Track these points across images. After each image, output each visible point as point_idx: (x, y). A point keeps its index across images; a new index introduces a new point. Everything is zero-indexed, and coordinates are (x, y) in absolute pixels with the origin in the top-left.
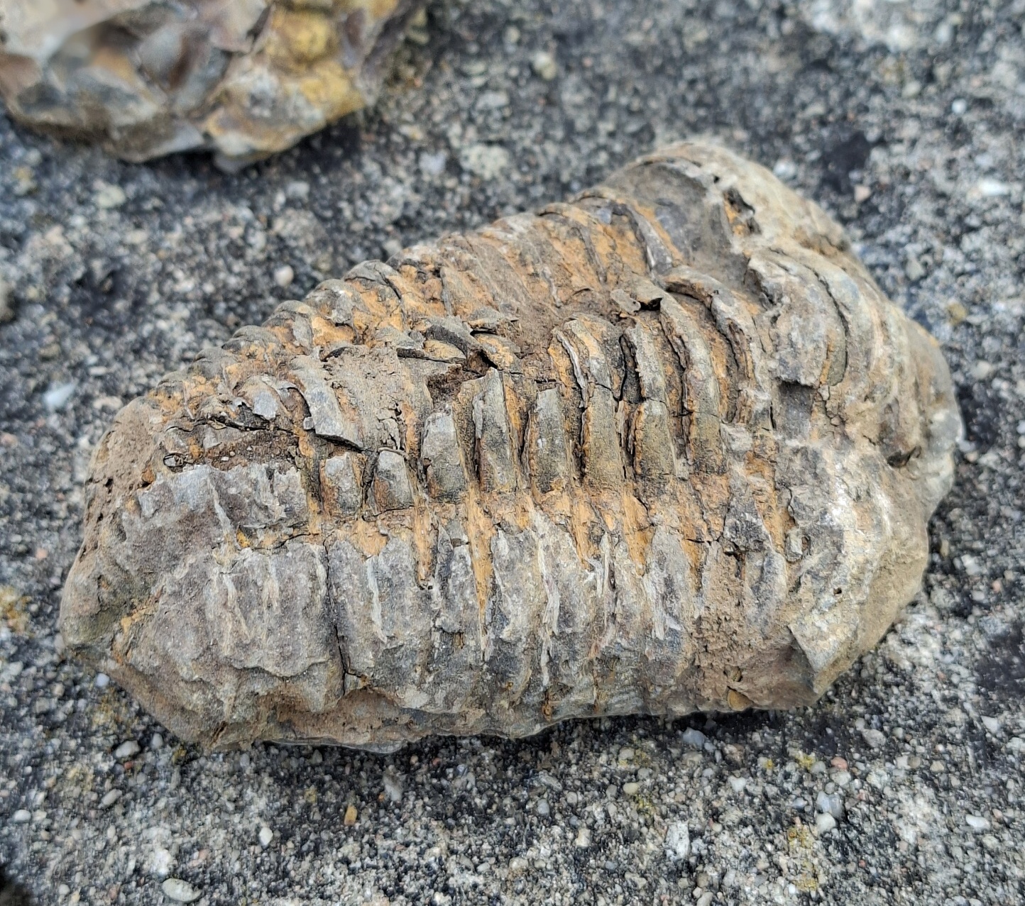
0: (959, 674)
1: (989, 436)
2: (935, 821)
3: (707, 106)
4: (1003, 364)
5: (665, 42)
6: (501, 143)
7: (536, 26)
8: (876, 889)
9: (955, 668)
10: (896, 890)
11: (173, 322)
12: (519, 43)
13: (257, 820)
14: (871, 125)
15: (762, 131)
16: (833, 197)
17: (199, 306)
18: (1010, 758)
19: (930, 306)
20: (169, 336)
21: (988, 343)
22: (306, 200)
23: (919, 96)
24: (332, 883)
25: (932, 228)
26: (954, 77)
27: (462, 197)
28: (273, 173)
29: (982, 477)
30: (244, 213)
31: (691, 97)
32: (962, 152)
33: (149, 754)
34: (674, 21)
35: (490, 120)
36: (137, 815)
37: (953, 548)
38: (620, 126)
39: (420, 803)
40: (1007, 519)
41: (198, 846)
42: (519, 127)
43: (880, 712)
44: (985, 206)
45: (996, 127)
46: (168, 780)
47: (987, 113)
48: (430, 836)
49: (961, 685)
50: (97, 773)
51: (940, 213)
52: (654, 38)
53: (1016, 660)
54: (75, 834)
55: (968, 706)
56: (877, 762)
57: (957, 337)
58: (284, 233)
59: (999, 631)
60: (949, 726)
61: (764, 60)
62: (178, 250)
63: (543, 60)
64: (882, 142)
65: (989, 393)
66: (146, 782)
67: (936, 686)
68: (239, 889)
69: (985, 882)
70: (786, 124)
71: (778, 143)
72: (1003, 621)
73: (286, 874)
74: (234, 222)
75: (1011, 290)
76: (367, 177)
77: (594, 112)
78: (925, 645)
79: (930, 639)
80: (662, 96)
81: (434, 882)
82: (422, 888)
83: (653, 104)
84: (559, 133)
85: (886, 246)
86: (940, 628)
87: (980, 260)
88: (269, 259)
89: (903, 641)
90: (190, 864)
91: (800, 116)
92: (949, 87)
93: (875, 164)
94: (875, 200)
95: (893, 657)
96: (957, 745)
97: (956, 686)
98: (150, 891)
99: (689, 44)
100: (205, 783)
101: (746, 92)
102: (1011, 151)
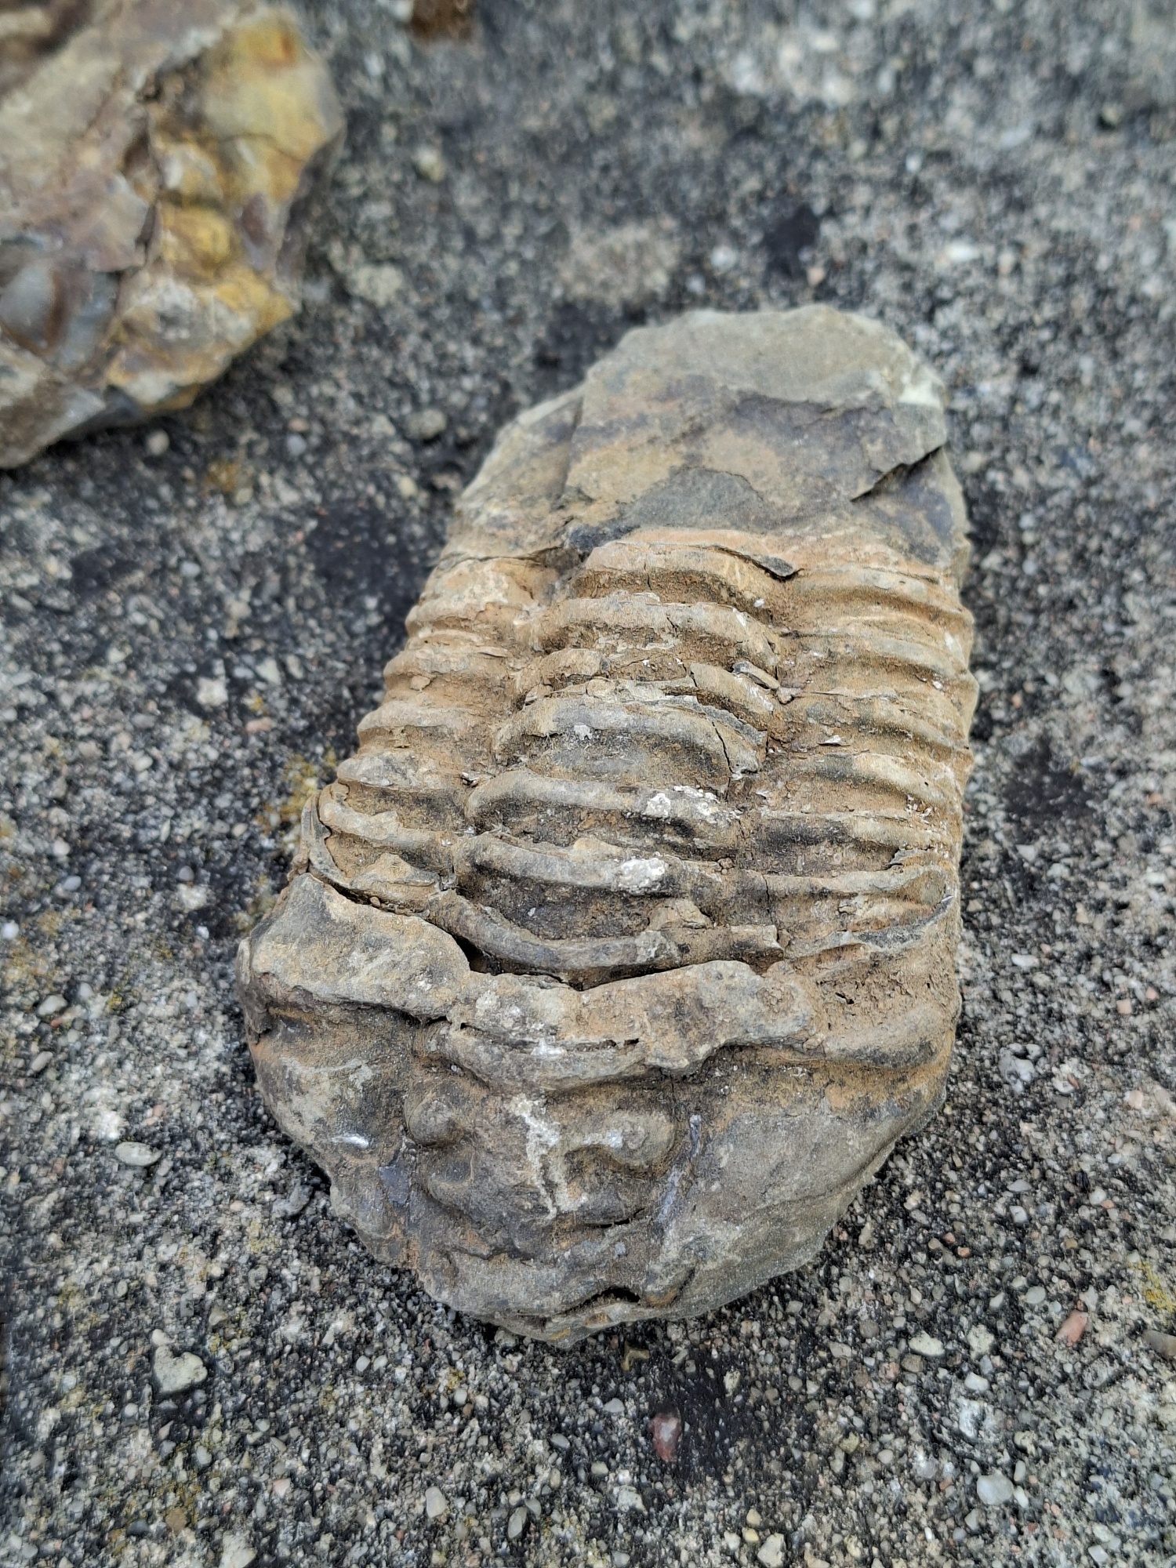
0: (985, 802)
1: (989, 536)
2: (979, 965)
3: (628, 195)
4: (996, 453)
5: (567, 125)
6: (392, 260)
7: (413, 121)
9: (981, 796)
11: (33, 510)
12: (398, 141)
13: (216, 1065)
14: (816, 195)
15: (693, 218)
16: (783, 283)
18: (1053, 887)
20: (31, 526)
21: (977, 431)
23: (868, 155)
25: (900, 305)
26: (903, 131)
27: (356, 328)
29: (988, 582)
31: (607, 186)
32: (924, 216)
33: (78, 1008)
34: (573, 99)
35: (376, 237)
36: (75, 1077)
38: (527, 229)
40: (1020, 625)
41: (150, 1102)
42: (410, 240)
44: (956, 275)
45: (958, 182)
46: (104, 1033)
47: (946, 169)
49: (990, 814)
50: (21, 1036)
51: (907, 287)
52: (554, 121)
53: (1047, 779)
55: (1000, 836)
59: (1025, 749)
60: (982, 860)
61: (684, 135)
63: (429, 158)
64: (832, 213)
65: (984, 488)
66: (80, 1039)
68: (205, 1144)
69: (1041, 1025)
70: (719, 206)
71: (713, 229)
72: (1027, 738)
75: (996, 367)
77: (497, 215)
80: (571, 187)
84: (458, 243)
87: (958, 336)
90: (144, 1124)
91: (735, 195)
92: (898, 143)
93: (827, 242)
94: (832, 282)
96: (993, 879)
97: (984, 816)
98: (102, 1160)
99: (596, 124)
100: (148, 1031)
101: (668, 174)
102: (977, 208)
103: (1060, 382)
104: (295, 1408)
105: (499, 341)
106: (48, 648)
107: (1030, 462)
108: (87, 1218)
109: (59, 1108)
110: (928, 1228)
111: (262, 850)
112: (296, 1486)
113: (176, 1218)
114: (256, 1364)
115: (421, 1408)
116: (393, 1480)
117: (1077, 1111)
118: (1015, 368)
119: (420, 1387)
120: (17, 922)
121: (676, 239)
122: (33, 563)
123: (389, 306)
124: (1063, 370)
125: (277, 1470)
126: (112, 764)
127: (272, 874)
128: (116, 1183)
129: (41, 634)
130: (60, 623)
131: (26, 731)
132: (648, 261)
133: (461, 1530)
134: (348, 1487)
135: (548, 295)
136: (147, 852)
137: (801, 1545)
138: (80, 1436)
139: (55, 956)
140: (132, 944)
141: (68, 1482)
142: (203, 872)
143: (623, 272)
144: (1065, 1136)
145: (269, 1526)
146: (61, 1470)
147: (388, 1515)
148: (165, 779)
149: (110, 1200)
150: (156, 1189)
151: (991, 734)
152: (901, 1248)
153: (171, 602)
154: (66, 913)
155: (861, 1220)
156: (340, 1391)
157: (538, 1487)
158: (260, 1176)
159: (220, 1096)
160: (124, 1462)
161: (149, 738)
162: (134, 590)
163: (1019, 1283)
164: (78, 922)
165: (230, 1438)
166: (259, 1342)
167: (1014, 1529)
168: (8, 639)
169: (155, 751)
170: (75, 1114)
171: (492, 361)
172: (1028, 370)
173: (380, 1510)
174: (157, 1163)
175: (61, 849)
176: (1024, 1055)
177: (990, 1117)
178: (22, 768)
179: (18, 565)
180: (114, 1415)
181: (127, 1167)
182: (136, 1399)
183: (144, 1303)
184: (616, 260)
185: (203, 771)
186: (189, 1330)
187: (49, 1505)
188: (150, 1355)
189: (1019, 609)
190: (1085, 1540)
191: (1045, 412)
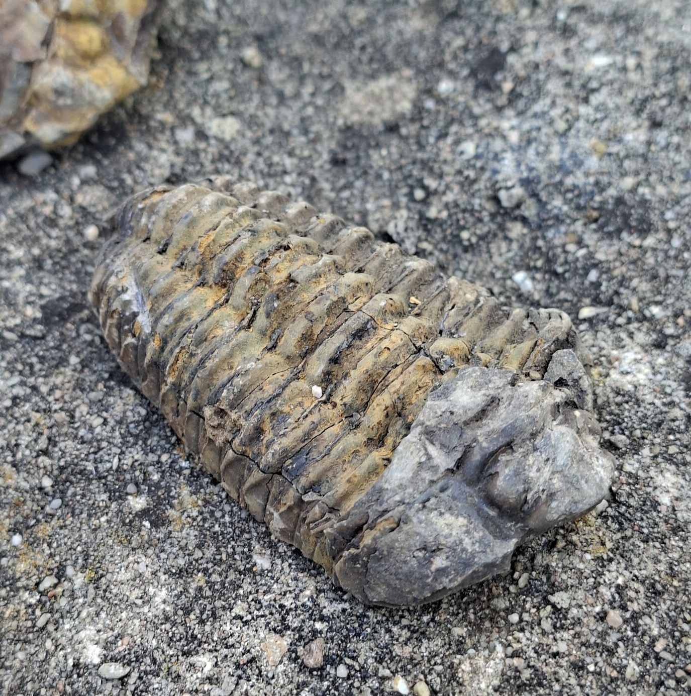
0: (670, 386)
1: (645, 227)
2: (682, 487)
3: (379, 61)
4: (642, 177)
5: (336, 26)
6: (233, 114)
7: (238, 34)
8: (651, 543)
9: (664, 382)
10: (667, 541)
11: (14, 280)
12: (229, 46)
13: (162, 606)
14: (502, 41)
15: (423, 67)
16: (487, 95)
17: (32, 265)
19: (578, 147)
20: (13, 289)
21: (627, 164)
22: (96, 178)
23: (531, 15)
24: (232, 635)
25: (565, 96)
27: (213, 155)
28: (67, 166)
29: (649, 254)
30: (51, 195)
31: (365, 58)
32: (573, 43)
33: (66, 583)
34: (338, 11)
35: (221, 101)
36: (67, 626)
37: (641, 304)
38: (317, 88)
39: (286, 564)
40: (675, 277)
41: (120, 636)
42: (243, 101)
43: (619, 424)
44: (599, 74)
45: (593, 22)
46: (85, 596)
47: (583, 16)
48: (300, 584)
49: (674, 394)
50: (30, 606)
51: (569, 85)
52: (327, 25)
54: (21, 655)
55: (683, 405)
56: (626, 456)
57: (604, 164)
58: (85, 204)
60: (673, 420)
61: (411, 23)
62: (7, 232)
64: (513, 49)
65: (637, 198)
66: (69, 603)
67: (656, 396)
68: (160, 659)
70: (439, 59)
71: (437, 72)
73: (194, 637)
74: (45, 203)
75: (634, 124)
76: (138, 154)
77: (297, 82)
78: (640, 371)
79: (642, 367)
80: (343, 62)
81: (311, 615)
82: (304, 621)
83: (338, 69)
84: (274, 100)
85: (535, 116)
86: (647, 358)
87: (606, 109)
88: (77, 223)
89: (622, 373)
90: (117, 651)
91: (449, 50)
92: (550, 6)
93: (512, 66)
94: (518, 89)
95: (618, 384)
96: (682, 433)
97: (670, 395)
98: (90, 678)
99: (354, 23)
100: (114, 591)
101: (403, 47)
102: (607, 35)
103: (677, 130)
105: (306, 153)
106: (29, 361)
107: (665, 180)
109: (57, 648)
110: (673, 663)
111: (181, 469)
118: (647, 124)
120: (21, 533)
121: (414, 81)
122: (16, 311)
123: (233, 139)
124: (679, 122)
126: (76, 425)
127: (189, 483)
129: (24, 353)
130: (36, 345)
131: (17, 412)
132: (397, 96)
135: (334, 123)
136: (105, 477)
139: (48, 552)
140: (99, 536)
142: (143, 487)
143: (382, 105)
148: (113, 430)
151: (666, 344)
152: (657, 679)
154: (53, 523)
155: (625, 662)
158: (199, 675)
159: (168, 626)
161: (101, 407)
162: (83, 321)
164: (61, 528)
168: (3, 358)
169: (105, 414)
170: (69, 650)
171: (302, 165)
172: (656, 124)
174: (128, 675)
175: (47, 483)
178: (18, 434)
179: (6, 313)
181: (107, 680)
184: (377, 99)
185: (137, 423)
189: (673, 268)
191: (670, 148)
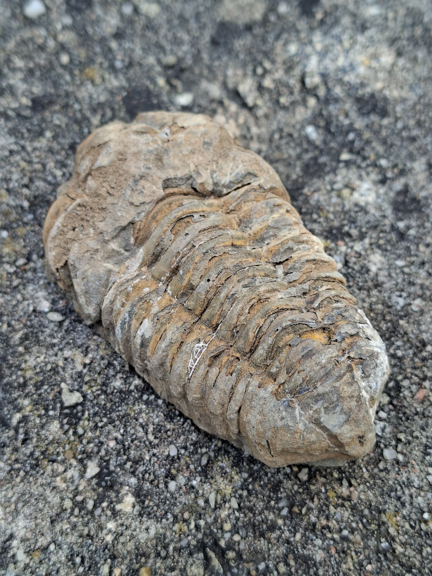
103: (410, 60)
104: (118, 413)
105: (197, 35)
106: (22, 131)
107: (399, 88)
108: (35, 341)
109: (24, 299)
112: (118, 443)
113: (71, 341)
114: (103, 397)
115: (168, 414)
116: (156, 441)
117: (420, 318)
118: (395, 53)
119: (168, 408)
120: (8, 231)
122: (16, 99)
123: (155, 18)
124: (412, 55)
125: (110, 437)
126: (47, 173)
128: (47, 327)
129: (19, 125)
130: (27, 122)
131: (13, 159)
132: (253, 10)
133: (183, 461)
134: (139, 444)
135: (215, 19)
137: (315, 473)
138: (30, 423)
139: (23, 244)
141: (24, 441)
143: (244, 13)
144: (416, 326)
145: (107, 458)
146: (21, 437)
147: (154, 455)
149: (45, 334)
150: (63, 331)
153: (70, 118)
154: (28, 228)
156: (136, 407)
157: (213, 447)
160: (48, 433)
161: (62, 165)
162: (55, 112)
163: (400, 378)
164: (32, 231)
165: (91, 424)
166: (104, 388)
167: (397, 469)
168: (6, 126)
169: (64, 169)
171: (194, 41)
172: (399, 54)
173: (151, 453)
174: (64, 321)
175: (26, 204)
176: (400, 296)
177: (388, 318)
179: (10, 100)
180: (44, 415)
181: (52, 322)
182: (54, 409)
183: (58, 372)
184: (241, 9)
186: (76, 383)
187: (16, 450)
188: (60, 392)
190: (425, 473)
